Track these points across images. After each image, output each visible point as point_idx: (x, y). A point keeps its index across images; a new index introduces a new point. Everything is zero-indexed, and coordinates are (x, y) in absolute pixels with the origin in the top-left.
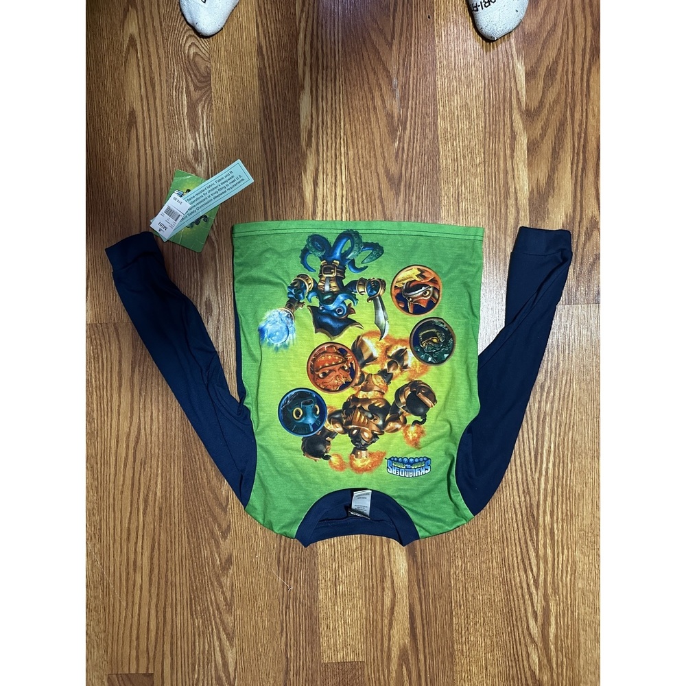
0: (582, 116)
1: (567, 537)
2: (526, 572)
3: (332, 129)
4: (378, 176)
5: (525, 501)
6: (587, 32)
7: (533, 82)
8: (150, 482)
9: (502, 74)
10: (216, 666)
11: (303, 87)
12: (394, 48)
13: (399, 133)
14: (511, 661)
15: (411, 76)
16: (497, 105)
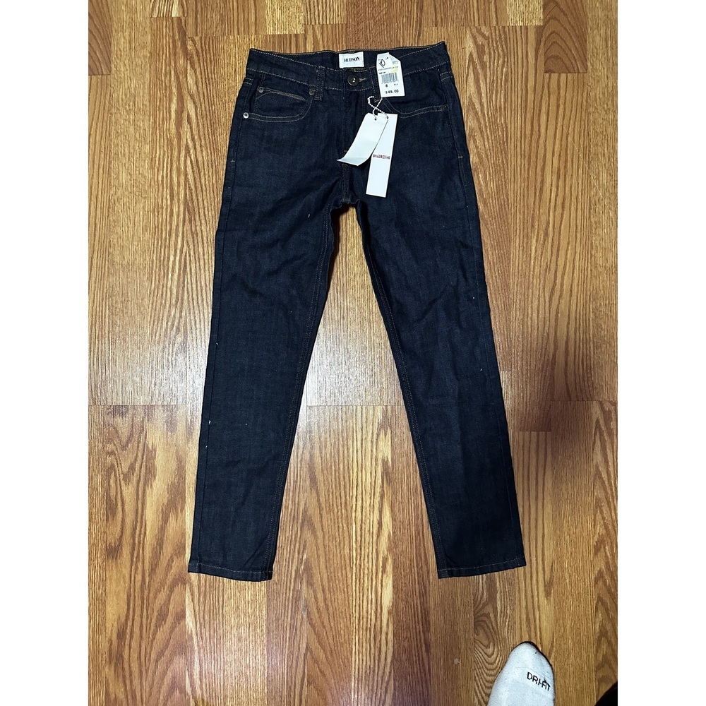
0: (135, 577)
1: (158, 191)
2: (197, 161)
3: (364, 573)
4: (322, 529)
5: (196, 226)
6: (128, 654)
7: (179, 610)
8: (542, 252)
9: (207, 618)
10: (486, 79)
11: (389, 613)
12: (305, 646)
13: (302, 567)
14: (212, 78)
15: (289, 619)
16: (212, 589)
